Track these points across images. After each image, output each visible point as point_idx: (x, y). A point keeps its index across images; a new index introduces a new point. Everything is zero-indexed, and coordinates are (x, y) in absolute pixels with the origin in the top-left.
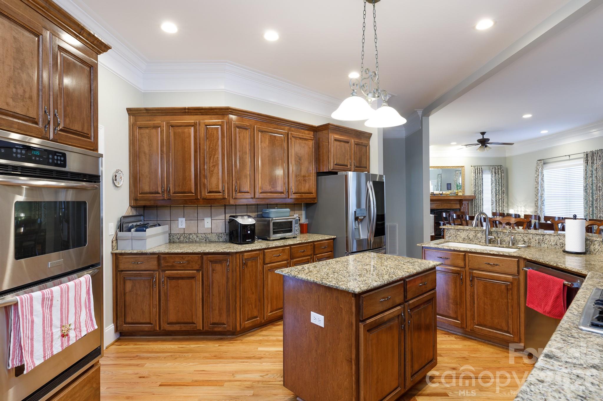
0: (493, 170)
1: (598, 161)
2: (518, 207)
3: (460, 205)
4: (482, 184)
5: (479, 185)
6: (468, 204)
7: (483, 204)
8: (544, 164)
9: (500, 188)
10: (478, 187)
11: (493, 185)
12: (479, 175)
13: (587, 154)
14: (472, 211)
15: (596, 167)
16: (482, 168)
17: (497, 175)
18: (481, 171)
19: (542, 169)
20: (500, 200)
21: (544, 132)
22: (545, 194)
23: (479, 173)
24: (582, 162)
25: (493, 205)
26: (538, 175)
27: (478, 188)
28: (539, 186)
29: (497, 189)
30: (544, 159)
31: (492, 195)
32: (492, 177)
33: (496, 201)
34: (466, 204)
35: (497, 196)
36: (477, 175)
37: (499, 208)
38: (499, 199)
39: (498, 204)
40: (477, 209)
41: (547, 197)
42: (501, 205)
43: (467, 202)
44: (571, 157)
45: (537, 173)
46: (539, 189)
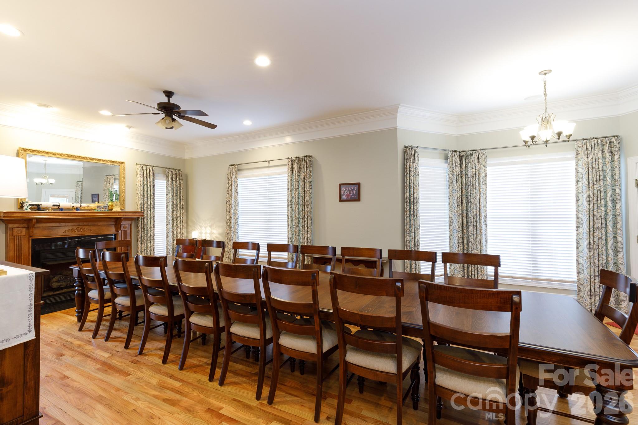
0: (170, 174)
1: (305, 169)
2: (201, 227)
3: (115, 227)
4: (154, 194)
5: (149, 195)
6: (130, 225)
7: (154, 225)
8: (238, 170)
9: (179, 202)
10: (147, 198)
11: (168, 196)
12: (148, 179)
13: (292, 161)
14: (137, 236)
15: (303, 177)
16: (153, 170)
17: (174, 182)
18: (151, 174)
19: (236, 177)
20: (179, 219)
21: (247, 123)
22: (239, 210)
23: (148, 177)
24: (285, 169)
25: (169, 226)
26: (231, 185)
27: (147, 200)
28: (233, 199)
29: (175, 202)
30: (238, 163)
31: (168, 211)
32: (167, 184)
33: (173, 219)
34: (127, 225)
35: (175, 213)
36: (145, 179)
37: (176, 229)
38: (177, 217)
39: (175, 224)
40: (146, 233)
41: (241, 214)
42: (179, 225)
43: (129, 222)
44: (272, 163)
45: (230, 182)
46: (233, 202)
